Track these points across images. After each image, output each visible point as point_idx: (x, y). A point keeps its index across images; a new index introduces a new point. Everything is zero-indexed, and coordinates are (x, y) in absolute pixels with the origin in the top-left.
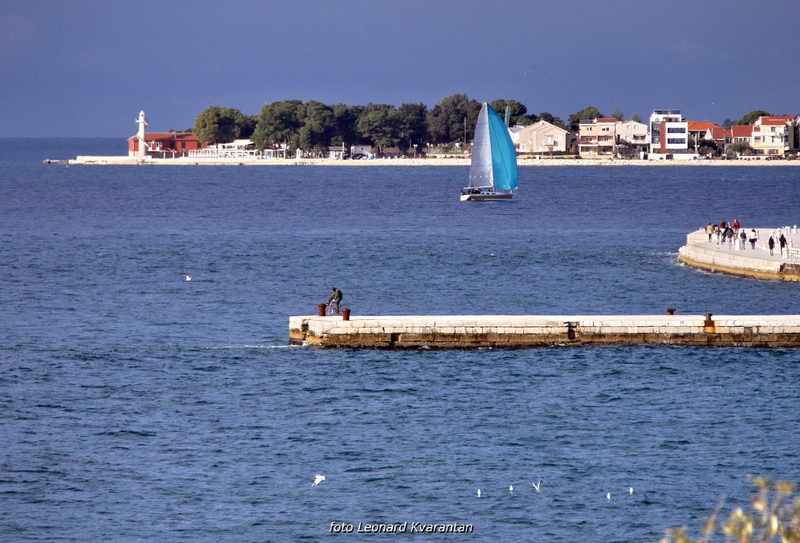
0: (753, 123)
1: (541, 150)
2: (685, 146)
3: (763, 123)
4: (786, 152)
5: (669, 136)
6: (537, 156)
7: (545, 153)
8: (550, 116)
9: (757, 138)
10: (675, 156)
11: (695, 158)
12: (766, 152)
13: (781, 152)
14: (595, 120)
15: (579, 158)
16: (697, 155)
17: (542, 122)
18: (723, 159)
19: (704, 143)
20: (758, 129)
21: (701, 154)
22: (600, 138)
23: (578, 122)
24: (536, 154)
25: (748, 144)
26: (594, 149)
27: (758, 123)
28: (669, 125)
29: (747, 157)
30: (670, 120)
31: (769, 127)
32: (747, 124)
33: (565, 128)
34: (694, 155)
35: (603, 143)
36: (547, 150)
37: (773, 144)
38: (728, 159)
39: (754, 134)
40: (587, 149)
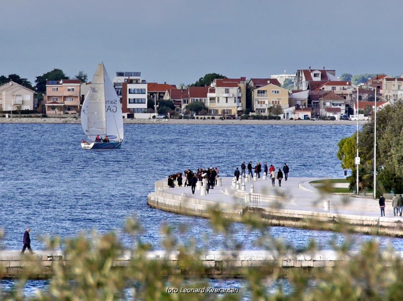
0: (209, 85)
1: (10, 109)
2: (145, 106)
3: (218, 85)
4: (238, 112)
5: (130, 96)
6: (7, 115)
7: (14, 112)
8: (18, 77)
9: (212, 99)
10: (136, 115)
11: (154, 117)
12: (220, 113)
13: (234, 112)
14: (61, 82)
15: (45, 116)
16: (156, 114)
17: (10, 83)
18: (181, 118)
19: (163, 103)
20: (213, 91)
21: (160, 113)
22: (65, 97)
23: (45, 83)
24: (6, 112)
25: (204, 104)
26: (60, 108)
27: (213, 85)
28: (129, 86)
29: (203, 116)
30: (131, 82)
31: (223, 89)
32: (203, 86)
33: (33, 89)
34: (153, 114)
35: (68, 103)
36: (15, 109)
37: (227, 105)
38: (185, 118)
39: (210, 95)
40: (53, 108)
